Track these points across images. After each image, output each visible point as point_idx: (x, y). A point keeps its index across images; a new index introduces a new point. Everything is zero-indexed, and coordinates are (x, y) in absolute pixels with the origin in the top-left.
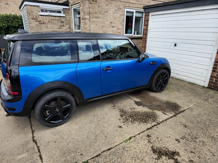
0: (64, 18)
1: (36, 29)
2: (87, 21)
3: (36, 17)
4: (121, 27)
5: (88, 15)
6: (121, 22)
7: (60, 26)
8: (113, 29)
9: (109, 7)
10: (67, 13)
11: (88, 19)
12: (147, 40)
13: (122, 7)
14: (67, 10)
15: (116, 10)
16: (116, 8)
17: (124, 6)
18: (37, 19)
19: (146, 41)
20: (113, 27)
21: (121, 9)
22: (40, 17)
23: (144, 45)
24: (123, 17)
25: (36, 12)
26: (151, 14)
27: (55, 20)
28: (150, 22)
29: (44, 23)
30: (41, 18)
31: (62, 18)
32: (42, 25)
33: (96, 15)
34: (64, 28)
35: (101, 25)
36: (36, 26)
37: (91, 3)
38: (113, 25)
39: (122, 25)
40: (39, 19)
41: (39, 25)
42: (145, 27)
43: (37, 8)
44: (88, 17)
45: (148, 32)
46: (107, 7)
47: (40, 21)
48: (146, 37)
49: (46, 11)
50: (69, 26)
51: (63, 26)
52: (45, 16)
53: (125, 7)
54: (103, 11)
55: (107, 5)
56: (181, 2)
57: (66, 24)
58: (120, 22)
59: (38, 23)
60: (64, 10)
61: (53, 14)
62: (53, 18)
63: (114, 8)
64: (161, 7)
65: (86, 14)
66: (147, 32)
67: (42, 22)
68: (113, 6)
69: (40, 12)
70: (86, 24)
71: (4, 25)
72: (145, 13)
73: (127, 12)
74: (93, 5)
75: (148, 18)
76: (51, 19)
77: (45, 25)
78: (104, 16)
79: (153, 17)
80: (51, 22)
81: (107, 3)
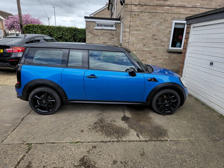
0: (115, 31)
1: (90, 41)
2: (127, 34)
3: (92, 31)
4: (166, 40)
5: (129, 28)
6: (167, 34)
7: (111, 38)
8: (155, 41)
9: (153, 20)
10: (118, 27)
11: (128, 32)
12: (186, 56)
13: (169, 18)
14: (118, 24)
15: (160, 22)
16: (162, 21)
17: (172, 18)
18: (92, 32)
19: (184, 56)
20: (156, 40)
21: (167, 21)
22: (95, 30)
23: (182, 61)
24: (170, 29)
25: (93, 27)
26: (192, 26)
27: (107, 33)
28: (190, 35)
29: (97, 36)
30: (95, 32)
31: (113, 31)
32: (96, 37)
33: (137, 28)
34: (114, 40)
35: (141, 37)
36: (91, 38)
37: (132, 17)
38: (155, 37)
39: (167, 38)
40: (94, 32)
41: (94, 37)
42: (186, 40)
43: (94, 23)
44: (128, 30)
45: (188, 46)
46: (150, 20)
47: (95, 34)
48: (186, 51)
49: (101, 25)
50: (118, 39)
51: (113, 38)
52: (99, 30)
53: (174, 19)
54: (145, 24)
55: (150, 18)
56: (220, 11)
57: (116, 37)
58: (165, 34)
59: (93, 36)
60: (116, 24)
61: (106, 28)
62: (105, 31)
63: (158, 21)
64: (201, 18)
65: (127, 27)
66: (186, 46)
67: (96, 35)
68: (158, 18)
69: (95, 26)
70: (125, 37)
71: (82, 36)
72: (187, 25)
73: (176, 24)
74: (135, 18)
75: (189, 30)
76: (104, 33)
77: (98, 37)
78: (145, 28)
79: (195, 29)
80: (103, 35)
81: (151, 16)
